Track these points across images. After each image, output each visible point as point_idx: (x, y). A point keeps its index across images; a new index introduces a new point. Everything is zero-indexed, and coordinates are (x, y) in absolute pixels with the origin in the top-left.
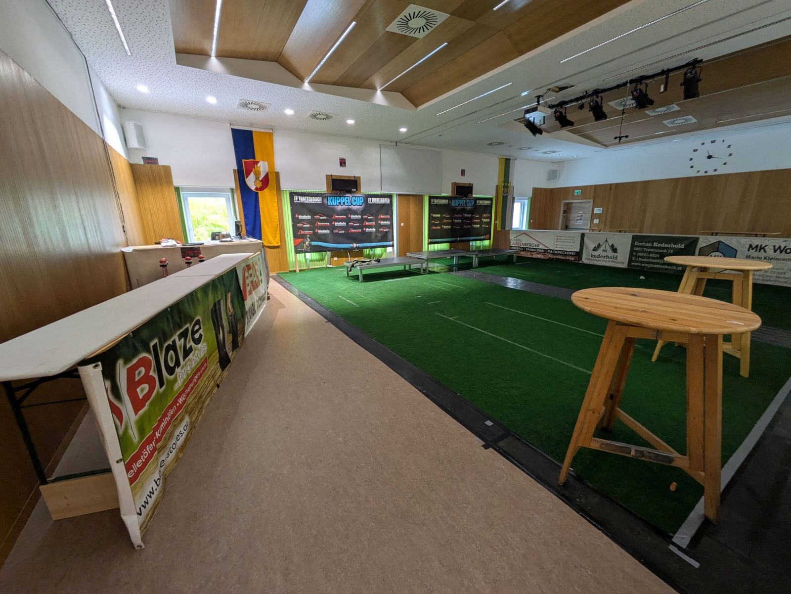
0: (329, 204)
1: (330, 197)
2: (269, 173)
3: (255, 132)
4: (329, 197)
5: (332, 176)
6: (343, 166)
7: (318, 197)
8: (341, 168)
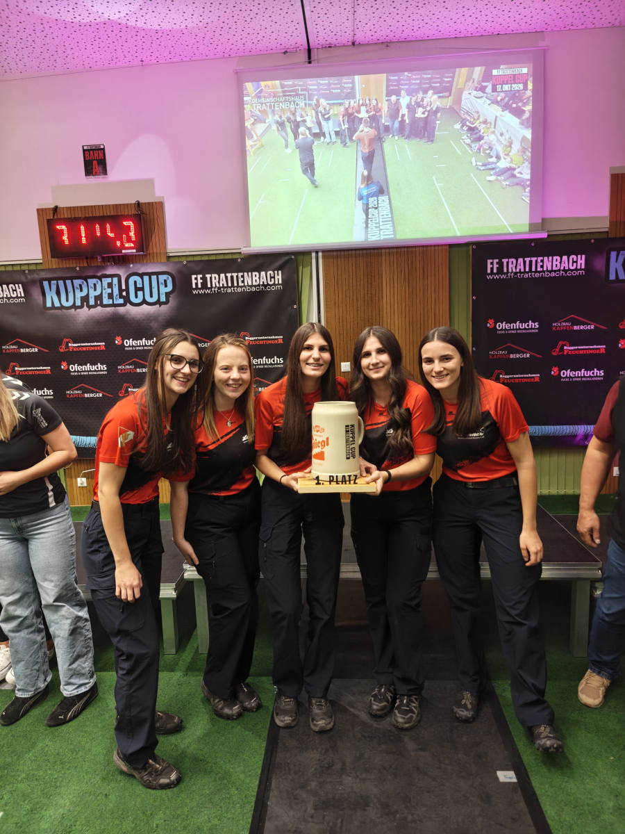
0: (49, 304)
1: (49, 280)
4: (46, 284)
5: (56, 209)
6: (96, 174)
7: (10, 286)
8: (93, 180)
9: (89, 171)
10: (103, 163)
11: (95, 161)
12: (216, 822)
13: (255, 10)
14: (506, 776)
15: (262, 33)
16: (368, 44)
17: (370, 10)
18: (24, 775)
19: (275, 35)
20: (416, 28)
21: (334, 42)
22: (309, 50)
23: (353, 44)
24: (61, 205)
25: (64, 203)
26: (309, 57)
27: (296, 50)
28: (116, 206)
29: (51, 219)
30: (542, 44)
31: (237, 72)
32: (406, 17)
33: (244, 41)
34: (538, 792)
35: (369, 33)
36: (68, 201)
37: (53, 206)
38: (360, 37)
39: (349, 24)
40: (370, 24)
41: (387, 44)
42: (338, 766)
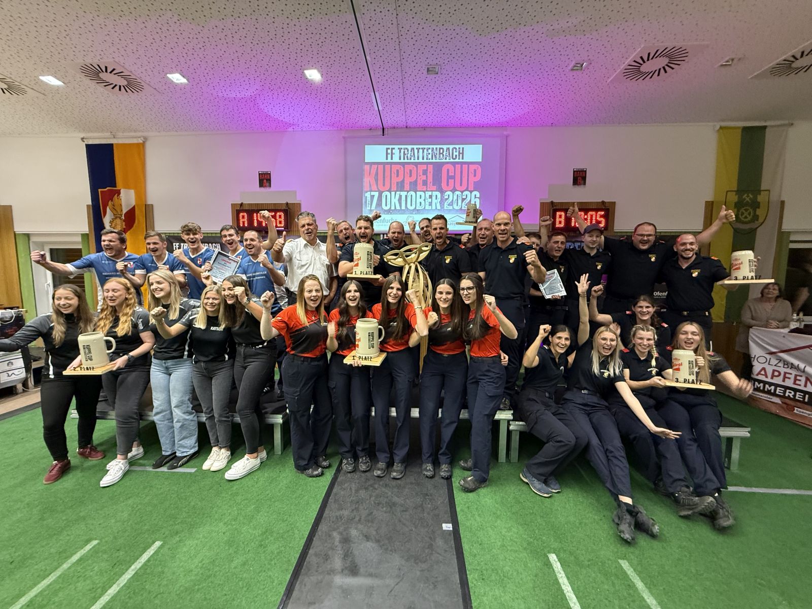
2: (136, 207)
3: (117, 144)
5: (242, 205)
6: (265, 186)
7: (214, 244)
8: (262, 189)
9: (261, 185)
10: (269, 180)
11: (265, 180)
12: (283, 549)
13: (353, 107)
14: (447, 527)
15: (357, 119)
16: (415, 128)
17: (414, 111)
18: (180, 521)
19: (364, 121)
20: (439, 121)
21: (396, 126)
22: (383, 129)
23: (407, 127)
24: (245, 202)
25: (246, 201)
26: (383, 133)
27: (376, 128)
28: (275, 204)
29: (238, 210)
30: (505, 133)
31: (344, 138)
32: (433, 116)
33: (348, 122)
34: (462, 536)
35: (414, 123)
36: (248, 200)
37: (240, 203)
38: (410, 124)
39: (403, 117)
40: (415, 118)
41: (424, 128)
42: (357, 519)
